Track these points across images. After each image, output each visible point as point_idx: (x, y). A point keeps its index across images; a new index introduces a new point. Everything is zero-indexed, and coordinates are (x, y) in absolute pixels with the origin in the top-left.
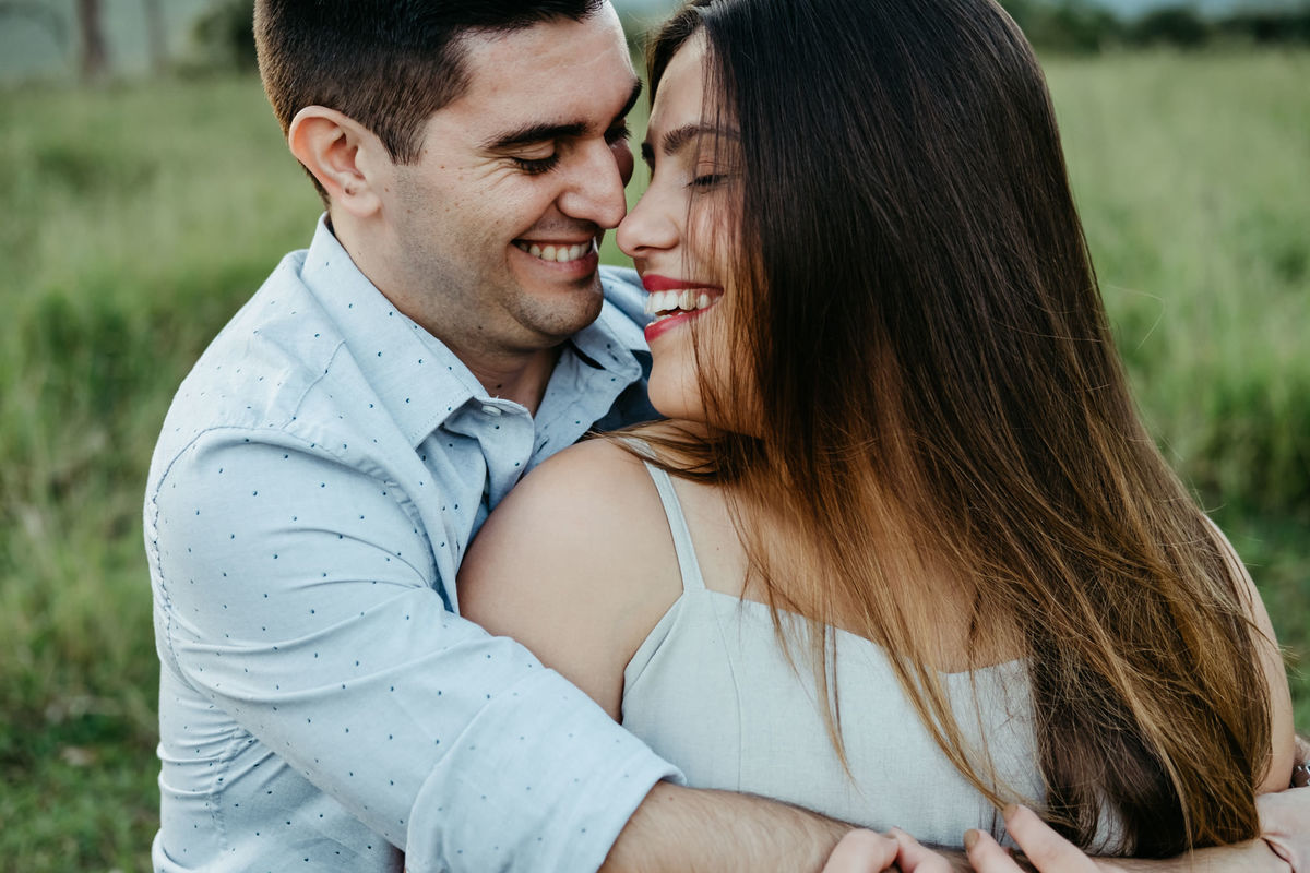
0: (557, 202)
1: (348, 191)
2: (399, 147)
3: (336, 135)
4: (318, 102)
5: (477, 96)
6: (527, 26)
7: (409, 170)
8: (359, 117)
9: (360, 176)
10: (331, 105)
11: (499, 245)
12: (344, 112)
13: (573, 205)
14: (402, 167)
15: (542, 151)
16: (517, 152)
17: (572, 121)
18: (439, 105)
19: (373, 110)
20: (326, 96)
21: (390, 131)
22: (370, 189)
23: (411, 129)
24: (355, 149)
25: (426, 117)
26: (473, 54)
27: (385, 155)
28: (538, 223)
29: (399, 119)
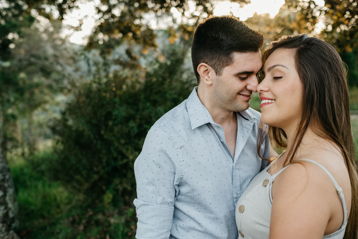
0: (246, 87)
1: (206, 80)
2: (218, 73)
3: (206, 69)
4: (204, 62)
5: (235, 64)
6: (246, 52)
7: (219, 77)
8: (211, 66)
9: (209, 77)
10: (206, 63)
11: (235, 94)
12: (209, 65)
13: (249, 87)
14: (217, 76)
15: (244, 76)
16: (240, 76)
17: (251, 71)
18: (227, 65)
19: (214, 65)
20: (206, 61)
21: (217, 70)
22: (210, 80)
23: (221, 69)
24: (209, 72)
25: (224, 67)
26: (235, 57)
27: (215, 74)
28: (242, 91)
29: (219, 67)
